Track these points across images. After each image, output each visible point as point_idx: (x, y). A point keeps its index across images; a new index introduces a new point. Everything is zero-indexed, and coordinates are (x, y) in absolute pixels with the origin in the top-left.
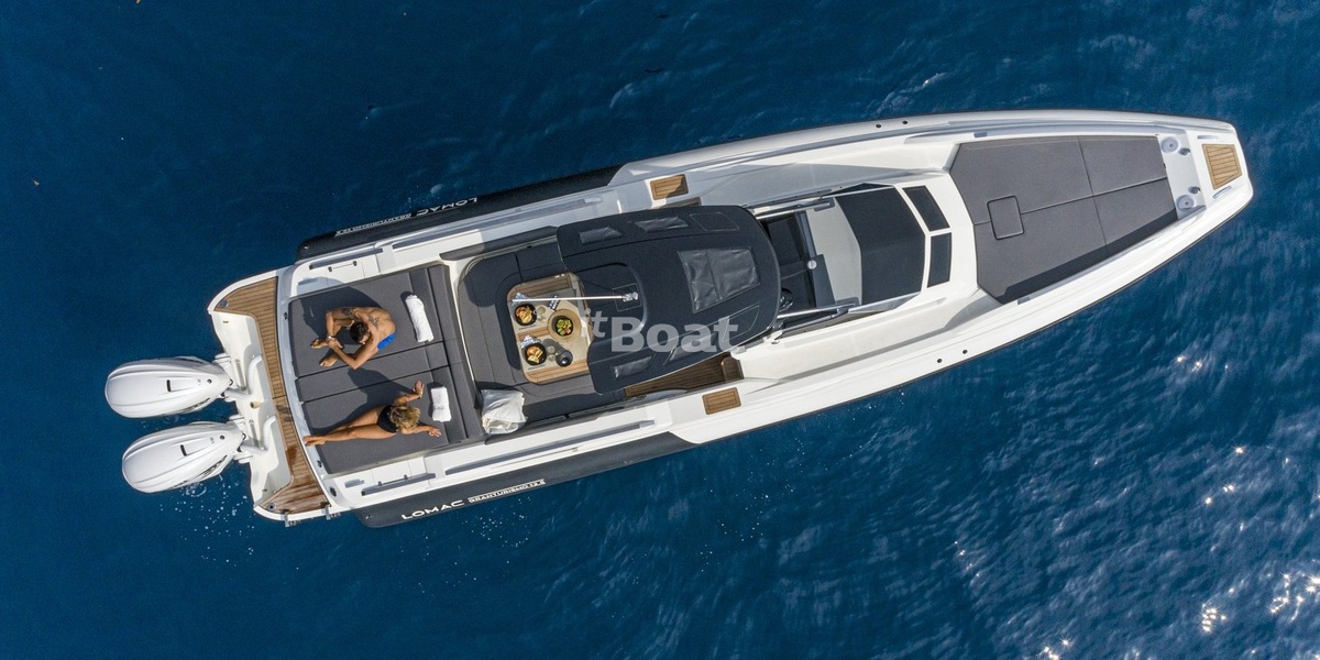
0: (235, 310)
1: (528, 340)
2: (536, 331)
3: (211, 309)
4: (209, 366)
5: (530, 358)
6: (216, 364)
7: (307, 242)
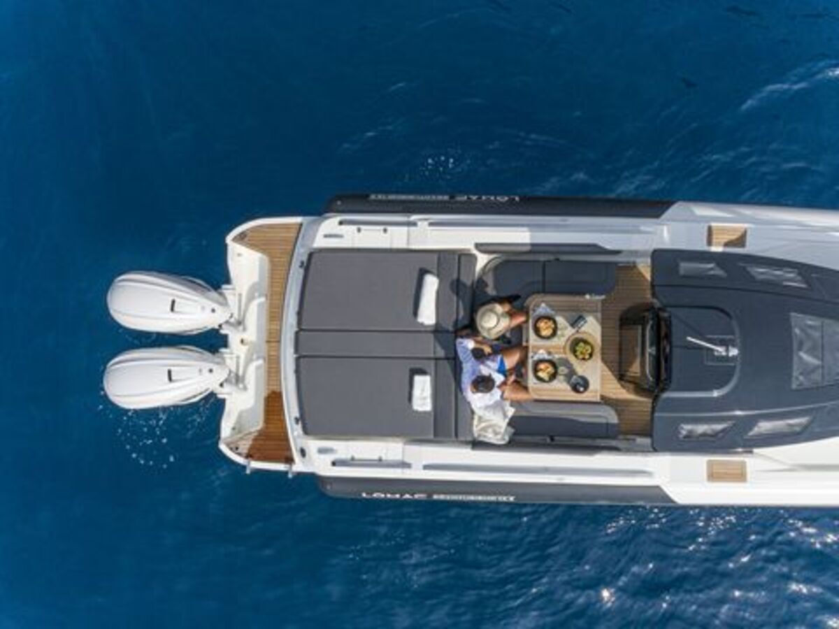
0: (253, 245)
1: (542, 354)
2: (554, 347)
3: (229, 239)
4: (214, 294)
5: (541, 374)
6: (221, 294)
7: (340, 198)
